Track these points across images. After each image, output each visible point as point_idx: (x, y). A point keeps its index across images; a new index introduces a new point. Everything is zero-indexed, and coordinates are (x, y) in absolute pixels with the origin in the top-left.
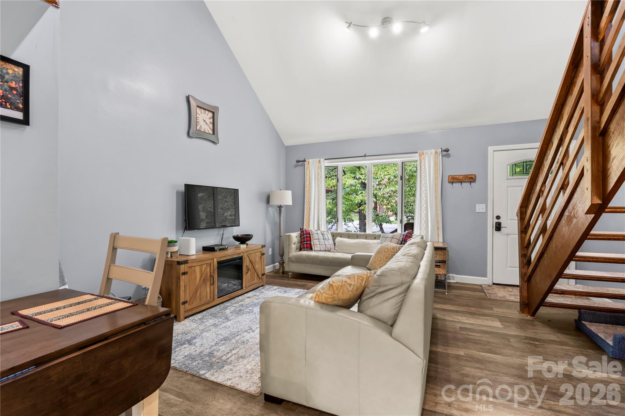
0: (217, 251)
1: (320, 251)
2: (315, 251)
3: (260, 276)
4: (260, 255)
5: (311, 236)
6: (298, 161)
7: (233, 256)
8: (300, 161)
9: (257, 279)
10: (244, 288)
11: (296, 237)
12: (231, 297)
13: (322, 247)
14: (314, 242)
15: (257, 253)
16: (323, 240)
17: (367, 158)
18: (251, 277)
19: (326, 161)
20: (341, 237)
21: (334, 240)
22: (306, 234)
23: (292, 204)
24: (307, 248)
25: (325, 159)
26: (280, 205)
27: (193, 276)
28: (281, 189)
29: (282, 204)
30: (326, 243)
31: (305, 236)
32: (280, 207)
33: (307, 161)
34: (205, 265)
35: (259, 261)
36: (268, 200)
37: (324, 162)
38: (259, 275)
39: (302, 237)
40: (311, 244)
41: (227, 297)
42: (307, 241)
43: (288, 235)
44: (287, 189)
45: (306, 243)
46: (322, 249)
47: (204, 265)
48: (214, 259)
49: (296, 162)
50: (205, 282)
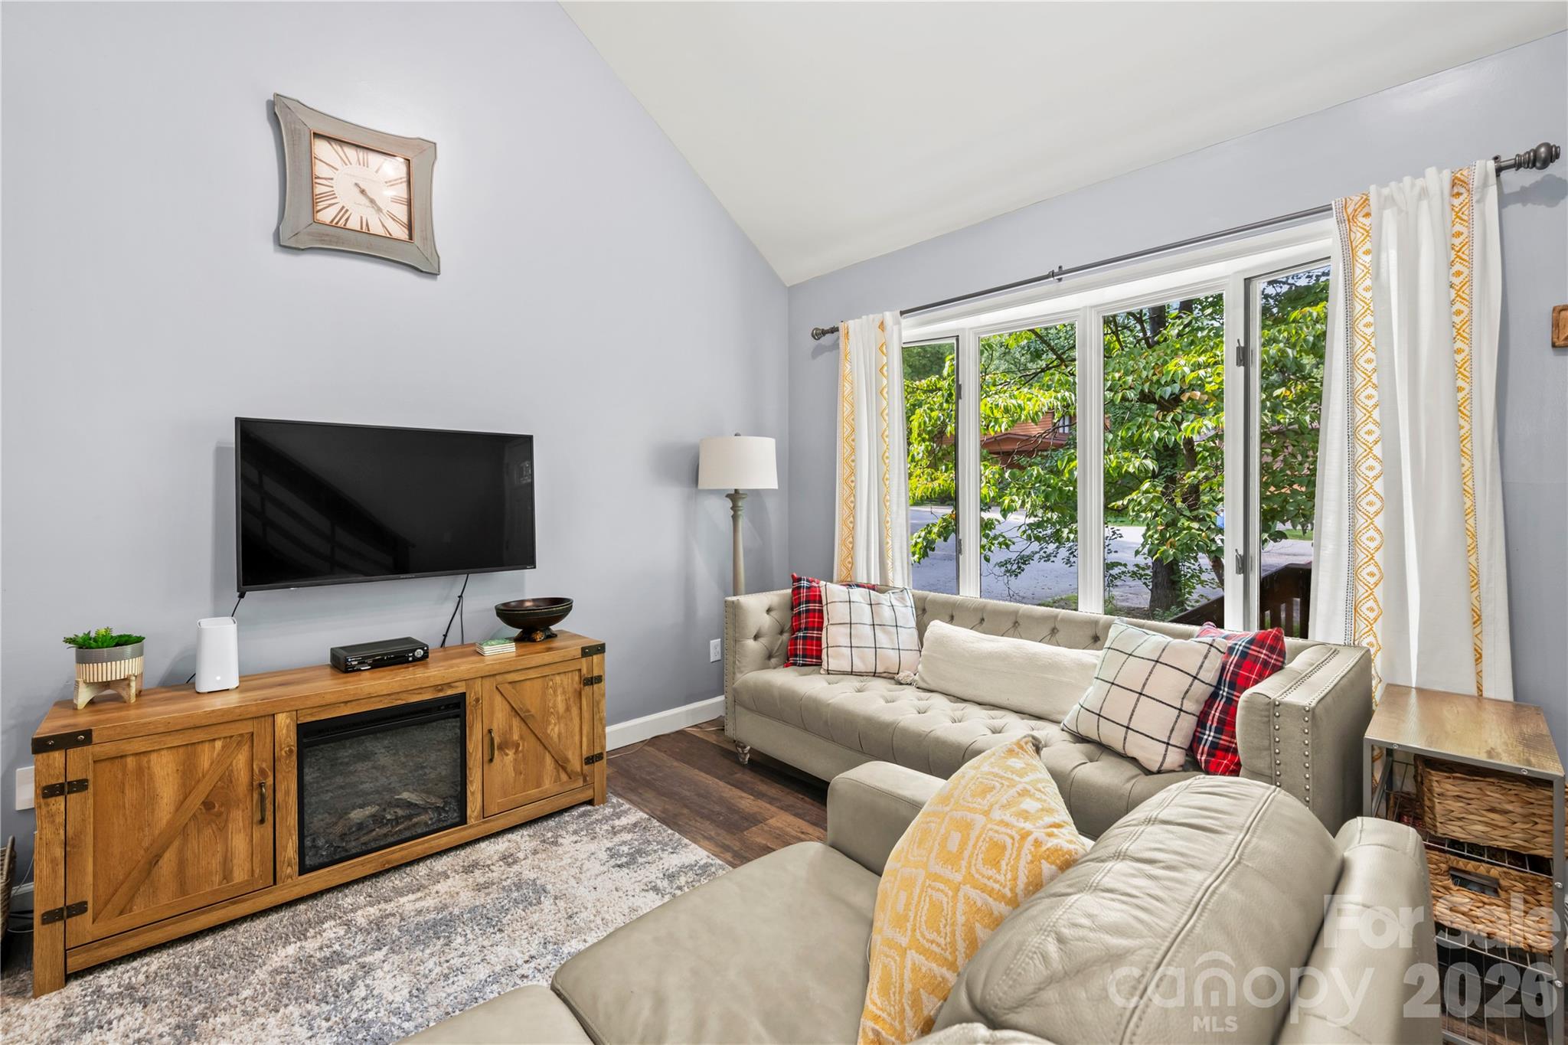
0: (360, 670)
1: (852, 673)
2: (828, 672)
3: (576, 764)
4: (576, 686)
5: (825, 608)
6: (819, 334)
7: (404, 696)
8: (824, 333)
9: (557, 779)
10: (471, 821)
11: (769, 611)
12: (388, 862)
13: (862, 659)
14: (833, 635)
15: (558, 679)
16: (868, 630)
17: (1069, 281)
18: (518, 772)
19: (907, 321)
20: (951, 619)
21: (921, 629)
22: (807, 602)
23: (777, 488)
24: (804, 656)
25: (902, 313)
26: (736, 490)
27: (131, 795)
28: (739, 432)
29: (742, 486)
30: (883, 639)
31: (803, 607)
32: (735, 496)
33: (841, 326)
34: (219, 744)
35: (568, 709)
36: (691, 474)
37: (899, 323)
38: (567, 760)
39: (796, 611)
40: (819, 639)
41: (362, 864)
42: (806, 629)
43: (733, 602)
44: (759, 431)
45: (804, 638)
46: (859, 666)
47: (207, 745)
48: (274, 715)
49: (813, 336)
50: (220, 814)
